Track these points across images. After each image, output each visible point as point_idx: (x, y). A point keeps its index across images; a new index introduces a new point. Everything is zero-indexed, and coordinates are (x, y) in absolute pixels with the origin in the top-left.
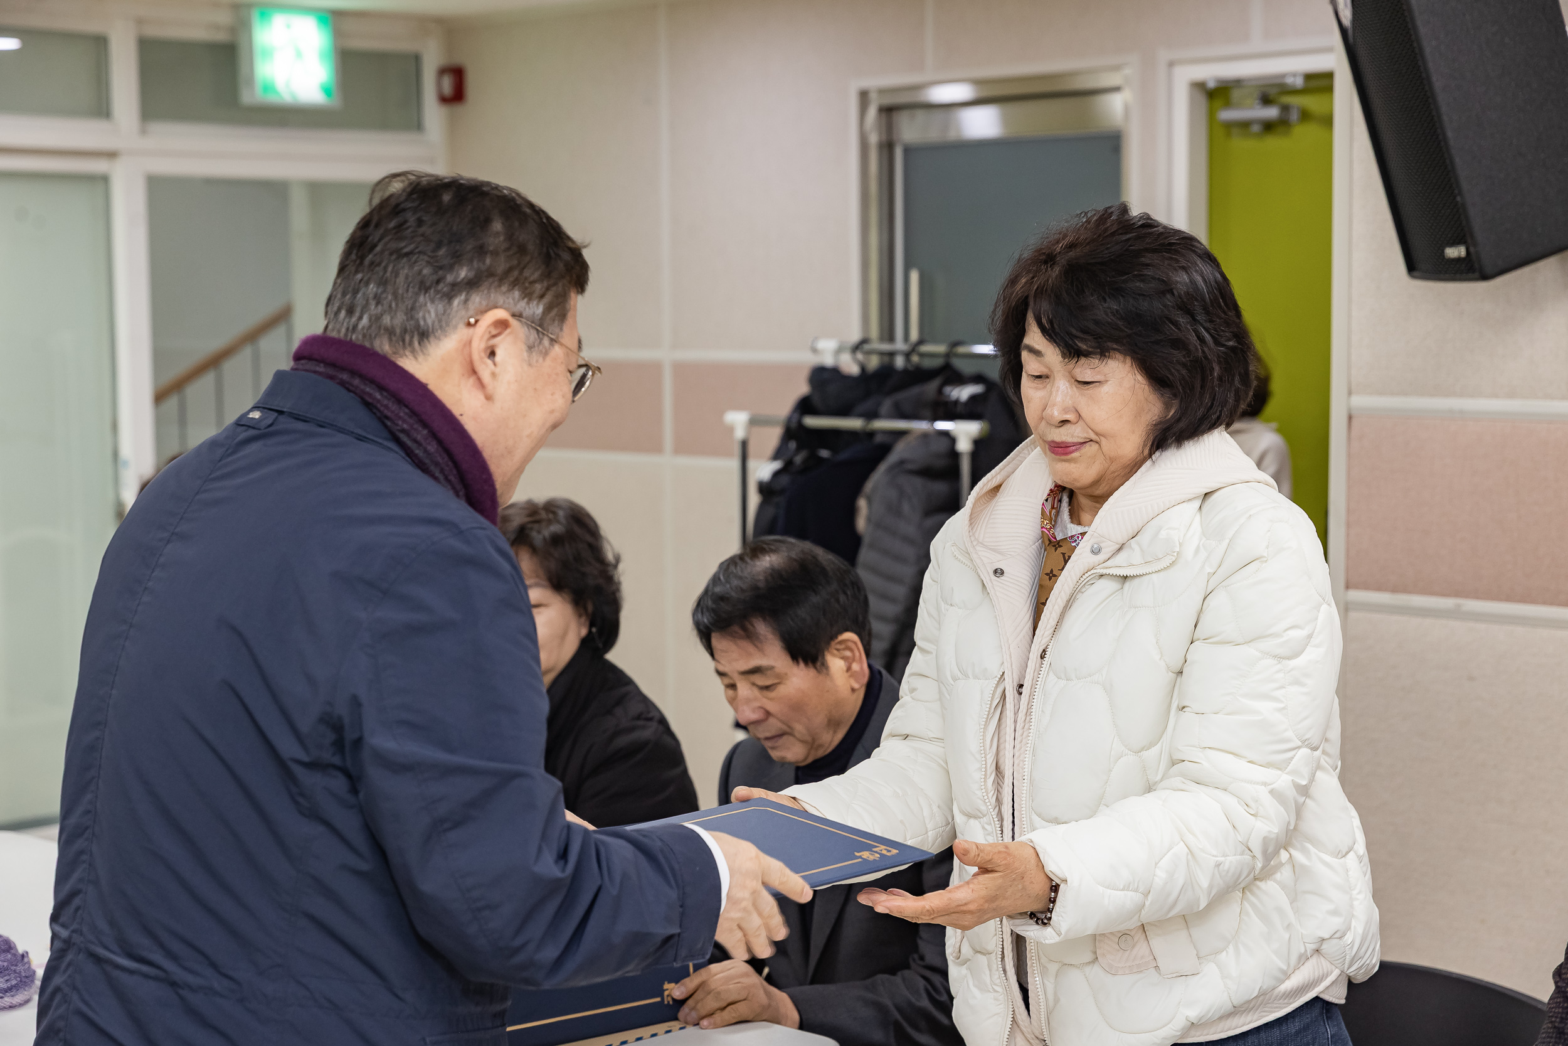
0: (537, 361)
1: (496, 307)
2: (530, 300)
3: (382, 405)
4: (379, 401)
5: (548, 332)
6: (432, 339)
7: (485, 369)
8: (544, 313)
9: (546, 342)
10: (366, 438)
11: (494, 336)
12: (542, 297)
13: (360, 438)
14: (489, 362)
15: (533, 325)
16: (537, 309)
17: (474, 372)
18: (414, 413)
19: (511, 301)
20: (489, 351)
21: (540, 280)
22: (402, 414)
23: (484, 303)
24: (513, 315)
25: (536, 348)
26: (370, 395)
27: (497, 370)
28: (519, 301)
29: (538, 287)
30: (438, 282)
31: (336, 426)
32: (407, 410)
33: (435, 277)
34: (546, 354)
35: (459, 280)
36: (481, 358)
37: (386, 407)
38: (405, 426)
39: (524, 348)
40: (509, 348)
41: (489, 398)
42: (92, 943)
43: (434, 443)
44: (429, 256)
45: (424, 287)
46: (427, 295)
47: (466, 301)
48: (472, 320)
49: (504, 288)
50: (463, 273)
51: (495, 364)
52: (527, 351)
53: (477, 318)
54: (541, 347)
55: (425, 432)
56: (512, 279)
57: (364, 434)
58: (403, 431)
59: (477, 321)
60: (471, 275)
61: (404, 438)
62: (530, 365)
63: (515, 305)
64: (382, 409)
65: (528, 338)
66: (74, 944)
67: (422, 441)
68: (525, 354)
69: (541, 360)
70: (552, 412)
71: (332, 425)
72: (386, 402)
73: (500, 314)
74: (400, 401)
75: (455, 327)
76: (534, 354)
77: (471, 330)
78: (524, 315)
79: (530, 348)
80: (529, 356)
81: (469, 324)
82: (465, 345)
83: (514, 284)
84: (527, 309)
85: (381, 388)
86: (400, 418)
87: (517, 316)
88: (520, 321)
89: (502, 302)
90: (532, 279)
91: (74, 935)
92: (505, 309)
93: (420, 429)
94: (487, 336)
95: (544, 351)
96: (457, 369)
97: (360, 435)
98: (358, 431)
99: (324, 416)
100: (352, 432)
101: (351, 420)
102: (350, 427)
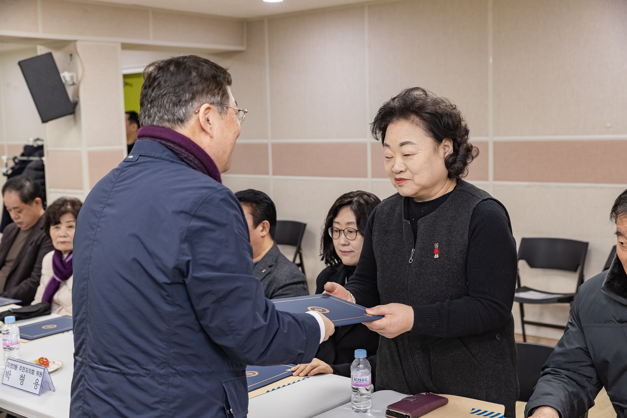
0: (224, 117)
1: (204, 104)
2: (215, 96)
3: (175, 149)
4: (173, 148)
5: (225, 105)
6: (185, 121)
7: (207, 128)
8: (221, 99)
9: (225, 108)
10: (173, 161)
11: (207, 114)
12: (218, 94)
13: (172, 162)
14: (208, 125)
15: (219, 105)
16: (218, 98)
17: (203, 130)
18: (187, 150)
19: (208, 99)
20: (206, 120)
21: (216, 88)
22: (183, 151)
23: (199, 104)
24: (211, 104)
25: (223, 113)
26: (170, 146)
27: (211, 126)
28: (211, 98)
29: (216, 91)
30: (180, 102)
31: (162, 158)
32: (184, 150)
33: (178, 101)
34: (226, 113)
35: (187, 98)
36: (205, 124)
37: (177, 149)
38: (185, 156)
39: (218, 114)
40: (214, 116)
41: (211, 137)
43: (197, 160)
44: (173, 93)
45: (175, 105)
46: (178, 107)
47: (192, 105)
48: (197, 111)
49: (204, 96)
50: (188, 96)
51: (210, 124)
52: (220, 115)
53: (199, 109)
54: (224, 112)
55: (193, 157)
56: (206, 91)
57: (173, 160)
58: (185, 157)
59: (199, 111)
60: (191, 95)
61: (186, 160)
62: (222, 119)
63: (210, 100)
64: (175, 150)
65: (218, 110)
66: (84, 363)
67: (193, 160)
68: (219, 116)
69: (225, 116)
70: (235, 133)
71: (161, 158)
72: (176, 148)
73: (206, 105)
74: (182, 147)
75: (192, 116)
76: (222, 115)
77: (197, 115)
78: (215, 103)
79: (220, 113)
80: (221, 117)
81: (196, 113)
82: (197, 121)
83: (207, 93)
84: (215, 100)
85: (173, 143)
86: (183, 153)
87: (212, 103)
88: (214, 105)
89: (205, 101)
90: (213, 89)
91: (84, 360)
92: (207, 103)
93: (191, 155)
94: (204, 115)
95: (225, 112)
96: (198, 130)
97: (172, 161)
98: (170, 159)
99: (157, 155)
100: (169, 160)
101: (167, 155)
102: (167, 158)
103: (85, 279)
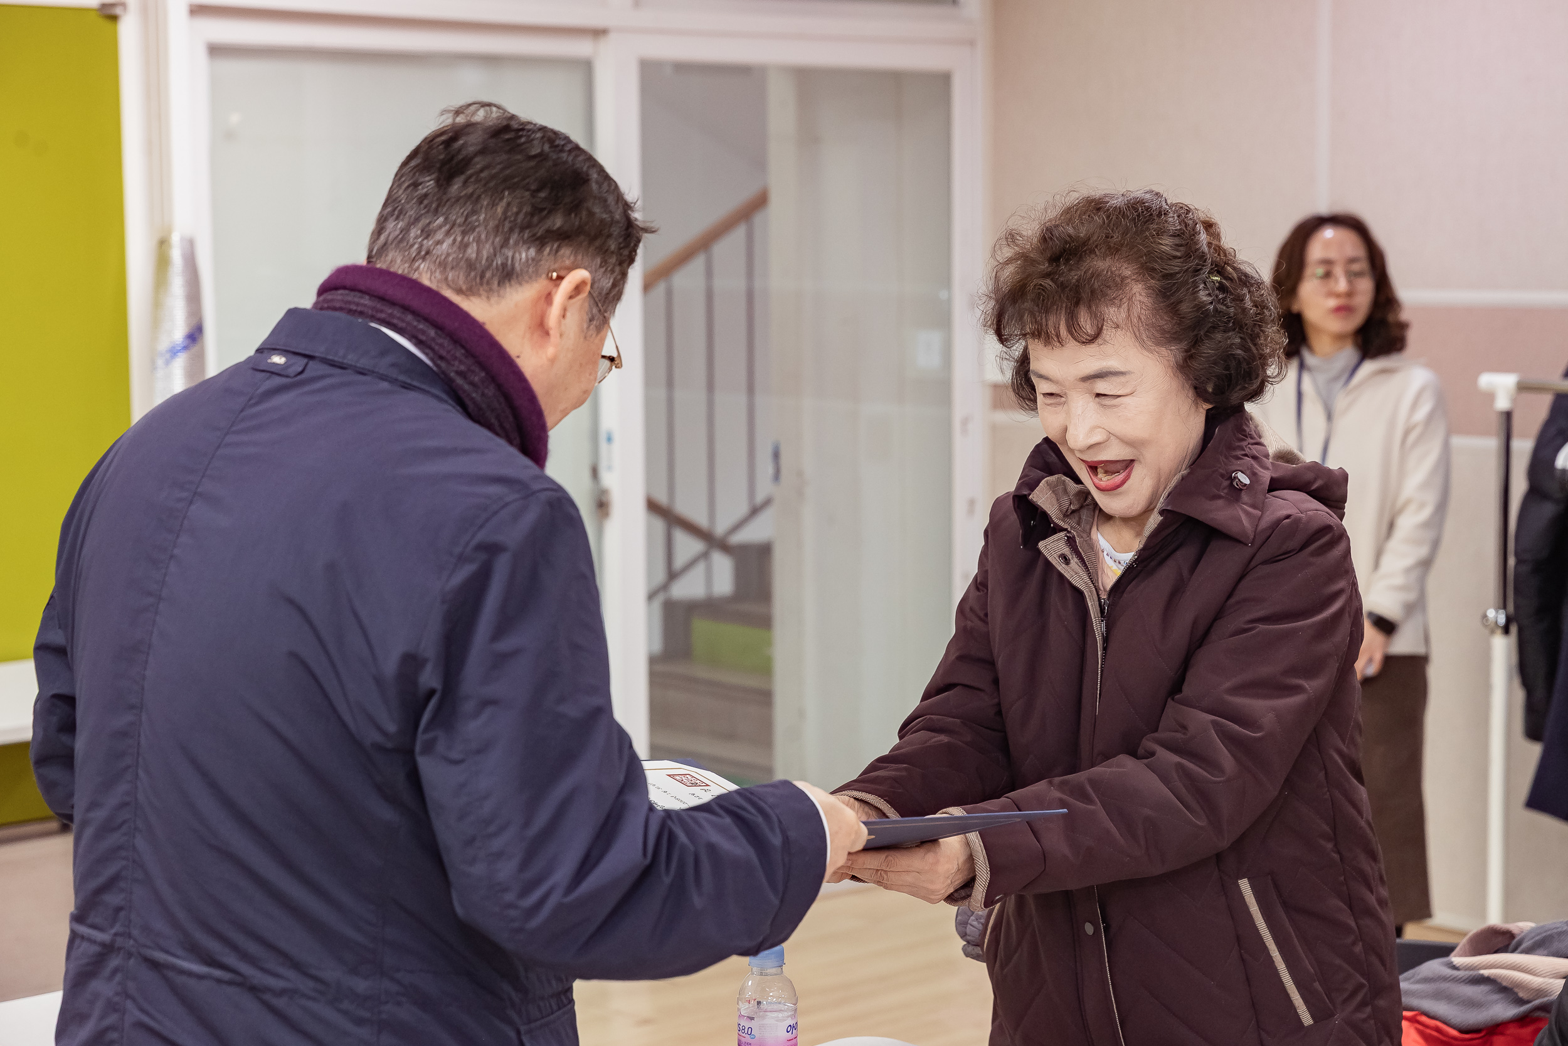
10: (410, 385)
13: (406, 387)
42: (145, 946)
48: (554, 275)
57: (409, 381)
62: (585, 337)
66: (119, 949)
71: (373, 372)
81: (551, 278)
91: (119, 939)
97: (405, 383)
98: (402, 378)
99: (364, 363)
100: (396, 380)
101: (393, 365)
102: (394, 373)
103: (132, 707)
